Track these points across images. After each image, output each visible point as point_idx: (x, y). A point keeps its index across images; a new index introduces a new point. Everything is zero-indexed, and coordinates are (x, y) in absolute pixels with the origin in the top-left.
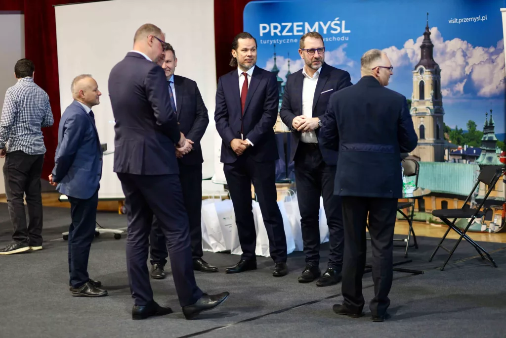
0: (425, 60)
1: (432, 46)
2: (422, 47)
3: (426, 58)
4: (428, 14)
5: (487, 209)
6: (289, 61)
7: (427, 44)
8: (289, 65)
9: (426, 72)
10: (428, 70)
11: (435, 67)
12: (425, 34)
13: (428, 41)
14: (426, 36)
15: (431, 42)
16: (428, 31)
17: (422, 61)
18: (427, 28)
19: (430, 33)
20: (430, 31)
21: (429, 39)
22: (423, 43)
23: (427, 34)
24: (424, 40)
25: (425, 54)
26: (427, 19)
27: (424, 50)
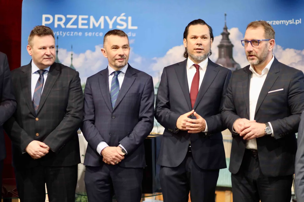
0: (224, 60)
1: (232, 46)
2: (220, 47)
3: (225, 57)
4: (226, 15)
6: (72, 55)
7: (225, 44)
8: (72, 59)
11: (236, 66)
12: (223, 34)
13: (226, 41)
14: (225, 36)
15: (230, 42)
16: (227, 31)
17: (220, 60)
18: (226, 29)
19: (229, 34)
20: (229, 31)
21: (228, 39)
22: (221, 42)
24: (223, 39)
25: (223, 53)
26: (225, 20)
27: (223, 50)
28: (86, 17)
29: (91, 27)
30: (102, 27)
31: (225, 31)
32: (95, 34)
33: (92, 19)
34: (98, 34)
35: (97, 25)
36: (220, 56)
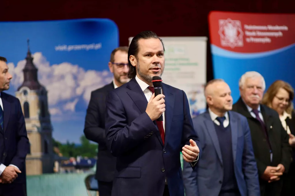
1: (36, 70)
2: (25, 71)
3: (30, 80)
4: (28, 41)
7: (30, 68)
9: (30, 93)
10: (33, 91)
12: (27, 59)
15: (34, 66)
17: (25, 83)
18: (29, 54)
19: (33, 59)
20: (32, 56)
21: (32, 64)
22: (25, 66)
23: (30, 60)
24: (27, 64)
25: (28, 77)
26: (28, 45)
27: (28, 73)
31: (29, 56)
36: (25, 80)
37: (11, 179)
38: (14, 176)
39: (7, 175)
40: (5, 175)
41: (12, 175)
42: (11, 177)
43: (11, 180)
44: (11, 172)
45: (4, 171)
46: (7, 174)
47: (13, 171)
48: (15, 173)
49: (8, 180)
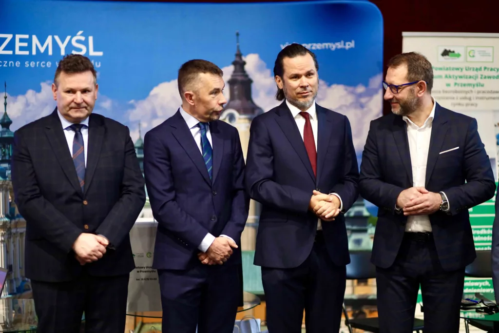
0: (237, 102)
1: (250, 82)
2: (232, 83)
3: (240, 99)
4: (238, 34)
5: (357, 312)
6: (6, 98)
7: (240, 78)
8: (5, 104)
9: (240, 119)
10: (243, 117)
11: (257, 112)
12: (235, 63)
13: (240, 74)
14: (238, 67)
15: (247, 76)
16: (241, 59)
17: (232, 103)
18: (239, 55)
19: (244, 63)
20: (244, 59)
21: (243, 71)
22: (232, 76)
23: (240, 65)
24: (235, 72)
25: (236, 93)
26: (238, 42)
27: (236, 87)
28: (27, 36)
29: (34, 53)
30: (50, 53)
31: (238, 59)
32: (39, 64)
33: (35, 40)
34: (43, 64)
35: (42, 50)
36: (232, 97)
37: (222, 257)
38: (227, 253)
39: (216, 251)
40: (214, 251)
41: (224, 251)
42: (222, 254)
43: (222, 259)
44: (224, 247)
45: (212, 244)
46: (217, 249)
47: (225, 245)
48: (229, 248)
49: (218, 258)
